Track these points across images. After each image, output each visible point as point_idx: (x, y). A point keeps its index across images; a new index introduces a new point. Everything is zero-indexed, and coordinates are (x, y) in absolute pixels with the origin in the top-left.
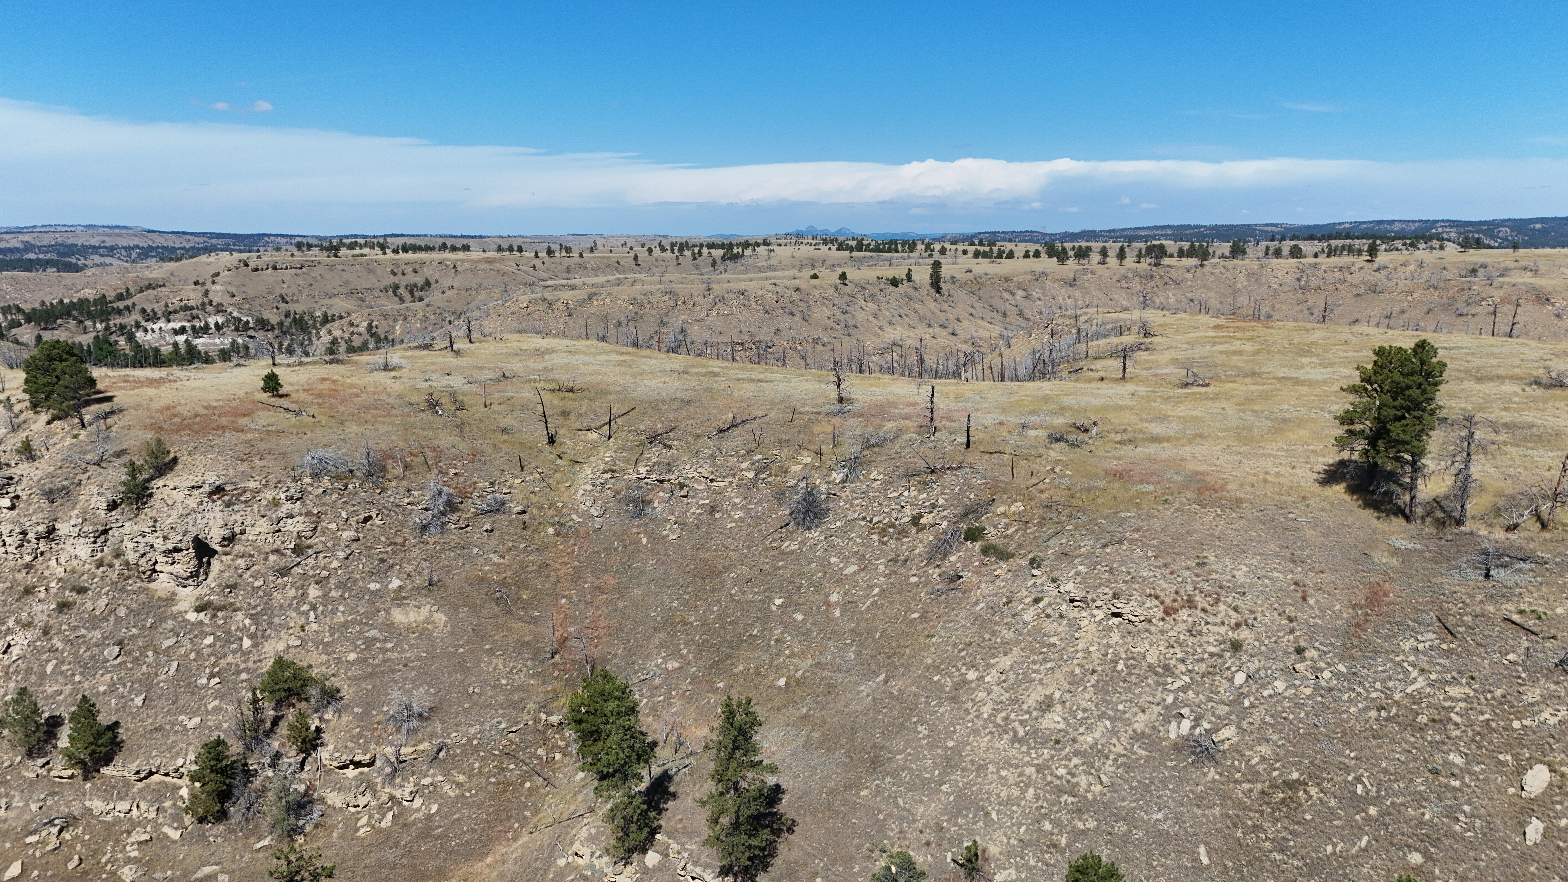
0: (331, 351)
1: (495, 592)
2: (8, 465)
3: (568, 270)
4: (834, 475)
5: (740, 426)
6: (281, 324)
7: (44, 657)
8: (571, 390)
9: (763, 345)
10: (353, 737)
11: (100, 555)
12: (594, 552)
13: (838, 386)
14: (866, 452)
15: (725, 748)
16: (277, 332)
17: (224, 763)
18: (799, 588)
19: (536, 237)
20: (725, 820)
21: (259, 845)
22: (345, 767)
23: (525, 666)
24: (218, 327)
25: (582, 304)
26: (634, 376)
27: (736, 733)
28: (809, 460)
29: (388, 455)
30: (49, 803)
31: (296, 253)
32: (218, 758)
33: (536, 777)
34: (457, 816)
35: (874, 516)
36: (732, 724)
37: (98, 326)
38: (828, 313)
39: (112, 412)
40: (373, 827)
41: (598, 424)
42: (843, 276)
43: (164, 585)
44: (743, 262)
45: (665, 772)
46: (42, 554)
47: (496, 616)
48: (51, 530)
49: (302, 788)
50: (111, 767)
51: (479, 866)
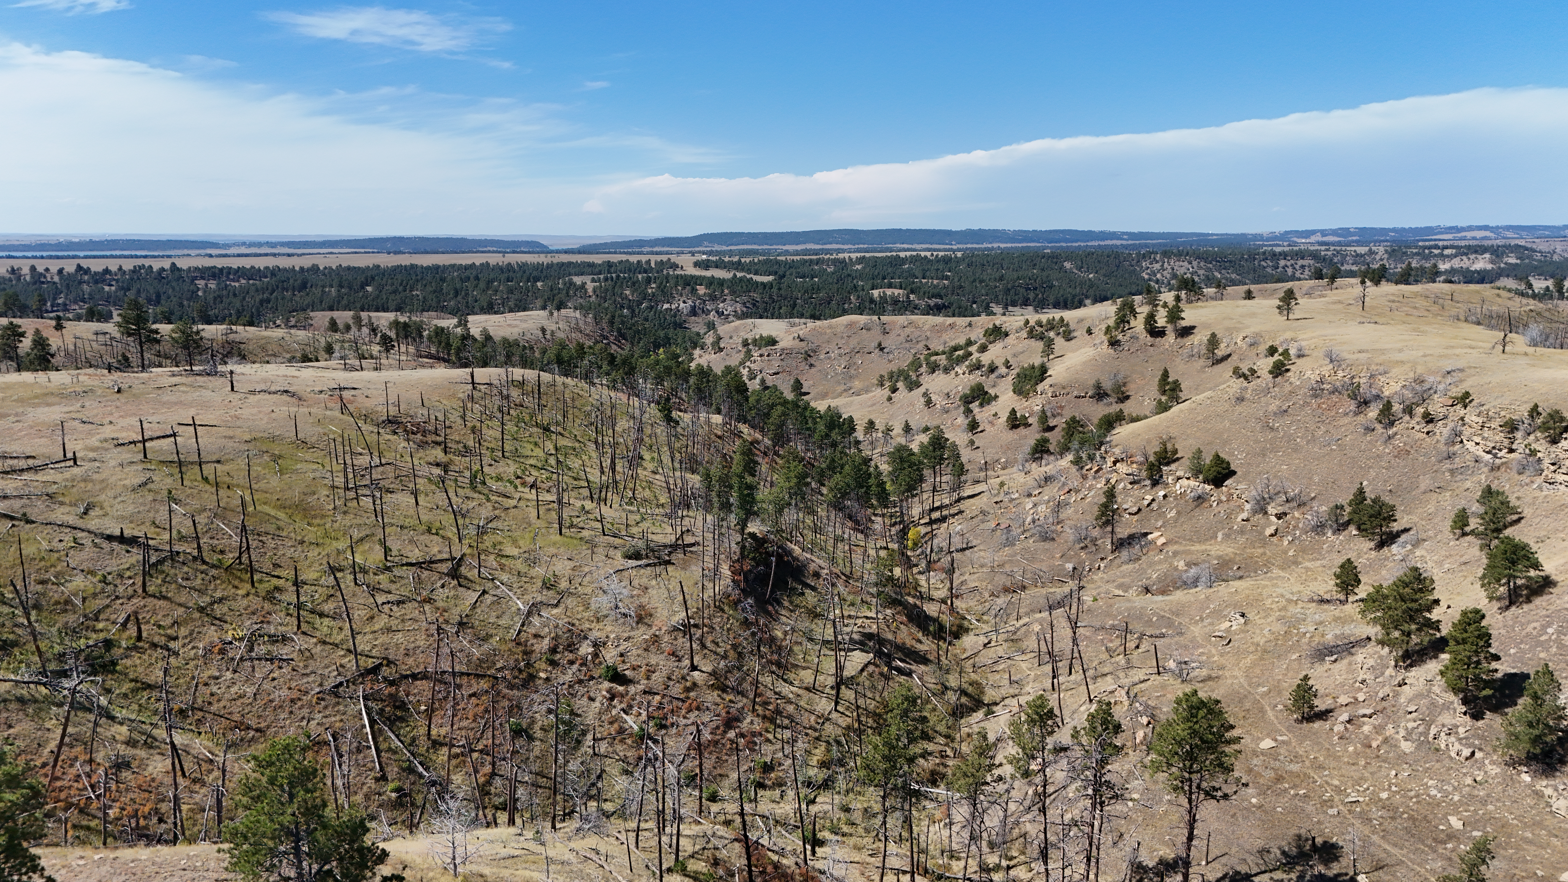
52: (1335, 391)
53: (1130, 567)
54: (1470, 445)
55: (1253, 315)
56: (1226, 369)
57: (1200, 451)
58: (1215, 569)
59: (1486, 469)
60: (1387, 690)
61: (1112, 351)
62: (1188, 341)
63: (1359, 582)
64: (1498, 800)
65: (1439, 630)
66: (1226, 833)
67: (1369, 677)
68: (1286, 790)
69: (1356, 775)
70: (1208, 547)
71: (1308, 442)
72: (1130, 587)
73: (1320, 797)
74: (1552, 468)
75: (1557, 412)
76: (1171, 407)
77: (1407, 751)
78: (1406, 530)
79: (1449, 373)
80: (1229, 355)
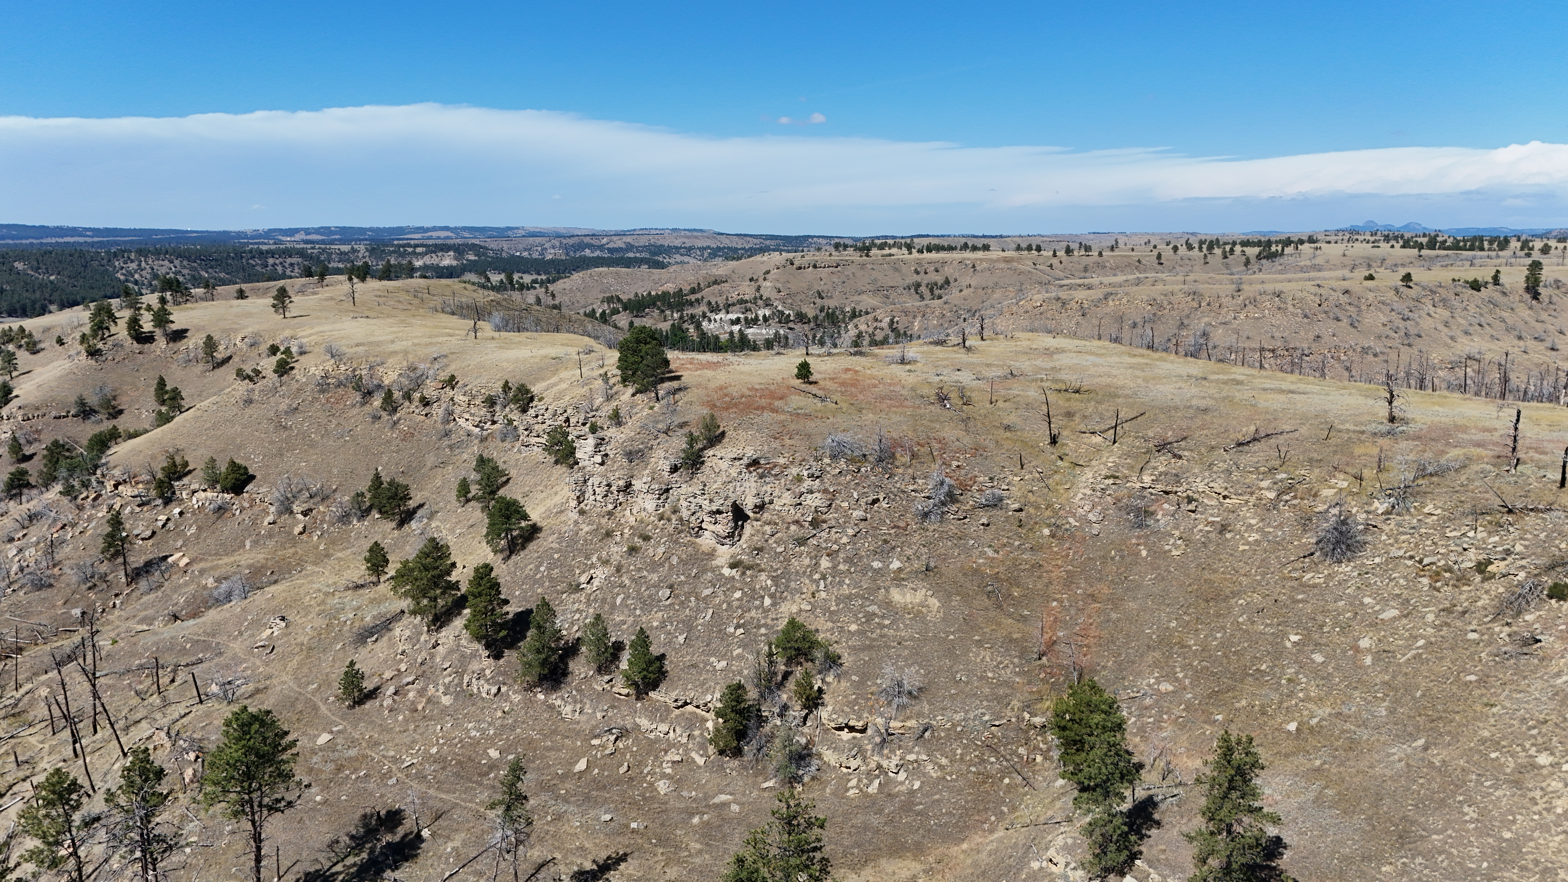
0: (856, 344)
1: (988, 585)
2: (602, 428)
3: (1086, 269)
4: (1376, 504)
5: (1263, 441)
6: (816, 318)
7: (616, 591)
8: (1077, 391)
9: (1299, 352)
10: (850, 702)
11: (662, 510)
12: (1090, 559)
13: (1390, 403)
14: (1420, 482)
15: (1220, 785)
16: (812, 325)
17: (742, 705)
18: (1321, 627)
19: (1056, 236)
20: (1214, 862)
21: (765, 785)
22: (840, 729)
23: (1012, 663)
24: (766, 319)
25: (1097, 303)
26: (1145, 380)
27: (1233, 772)
28: (1345, 484)
29: (897, 444)
30: (610, 714)
31: (834, 253)
32: (739, 700)
33: (1015, 775)
34: (937, 797)
35: (1426, 556)
36: (1229, 762)
37: (675, 315)
38: (1384, 319)
39: (680, 389)
40: (861, 790)
41: (1103, 427)
42: (1407, 278)
43: (707, 541)
44: (1282, 260)
45: (1151, 798)
46: (620, 504)
47: (987, 609)
48: (629, 485)
49: (803, 741)
50: (656, 693)
51: (954, 850)
52: (340, 384)
53: (152, 596)
54: (461, 422)
55: (249, 315)
56: (228, 373)
57: (213, 460)
58: (247, 579)
59: (476, 441)
60: (424, 654)
61: (93, 362)
62: (182, 345)
63: (387, 561)
64: (523, 722)
65: (459, 589)
66: (295, 841)
67: (407, 647)
68: (347, 776)
69: (407, 741)
70: (237, 558)
71: (322, 436)
72: (154, 619)
73: (379, 772)
74: (526, 433)
75: (523, 385)
76: (173, 417)
77: (448, 704)
78: (421, 506)
79: (435, 359)
80: (230, 358)
